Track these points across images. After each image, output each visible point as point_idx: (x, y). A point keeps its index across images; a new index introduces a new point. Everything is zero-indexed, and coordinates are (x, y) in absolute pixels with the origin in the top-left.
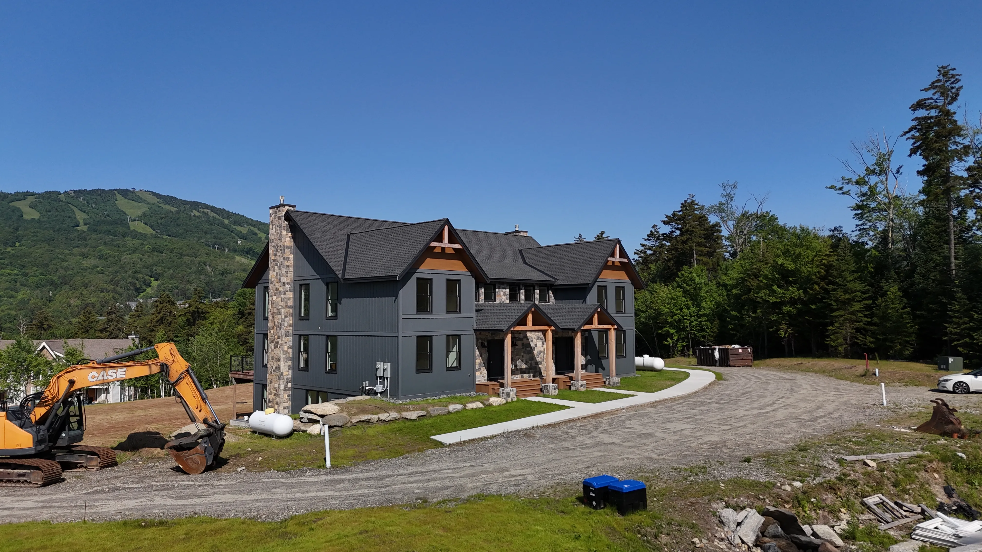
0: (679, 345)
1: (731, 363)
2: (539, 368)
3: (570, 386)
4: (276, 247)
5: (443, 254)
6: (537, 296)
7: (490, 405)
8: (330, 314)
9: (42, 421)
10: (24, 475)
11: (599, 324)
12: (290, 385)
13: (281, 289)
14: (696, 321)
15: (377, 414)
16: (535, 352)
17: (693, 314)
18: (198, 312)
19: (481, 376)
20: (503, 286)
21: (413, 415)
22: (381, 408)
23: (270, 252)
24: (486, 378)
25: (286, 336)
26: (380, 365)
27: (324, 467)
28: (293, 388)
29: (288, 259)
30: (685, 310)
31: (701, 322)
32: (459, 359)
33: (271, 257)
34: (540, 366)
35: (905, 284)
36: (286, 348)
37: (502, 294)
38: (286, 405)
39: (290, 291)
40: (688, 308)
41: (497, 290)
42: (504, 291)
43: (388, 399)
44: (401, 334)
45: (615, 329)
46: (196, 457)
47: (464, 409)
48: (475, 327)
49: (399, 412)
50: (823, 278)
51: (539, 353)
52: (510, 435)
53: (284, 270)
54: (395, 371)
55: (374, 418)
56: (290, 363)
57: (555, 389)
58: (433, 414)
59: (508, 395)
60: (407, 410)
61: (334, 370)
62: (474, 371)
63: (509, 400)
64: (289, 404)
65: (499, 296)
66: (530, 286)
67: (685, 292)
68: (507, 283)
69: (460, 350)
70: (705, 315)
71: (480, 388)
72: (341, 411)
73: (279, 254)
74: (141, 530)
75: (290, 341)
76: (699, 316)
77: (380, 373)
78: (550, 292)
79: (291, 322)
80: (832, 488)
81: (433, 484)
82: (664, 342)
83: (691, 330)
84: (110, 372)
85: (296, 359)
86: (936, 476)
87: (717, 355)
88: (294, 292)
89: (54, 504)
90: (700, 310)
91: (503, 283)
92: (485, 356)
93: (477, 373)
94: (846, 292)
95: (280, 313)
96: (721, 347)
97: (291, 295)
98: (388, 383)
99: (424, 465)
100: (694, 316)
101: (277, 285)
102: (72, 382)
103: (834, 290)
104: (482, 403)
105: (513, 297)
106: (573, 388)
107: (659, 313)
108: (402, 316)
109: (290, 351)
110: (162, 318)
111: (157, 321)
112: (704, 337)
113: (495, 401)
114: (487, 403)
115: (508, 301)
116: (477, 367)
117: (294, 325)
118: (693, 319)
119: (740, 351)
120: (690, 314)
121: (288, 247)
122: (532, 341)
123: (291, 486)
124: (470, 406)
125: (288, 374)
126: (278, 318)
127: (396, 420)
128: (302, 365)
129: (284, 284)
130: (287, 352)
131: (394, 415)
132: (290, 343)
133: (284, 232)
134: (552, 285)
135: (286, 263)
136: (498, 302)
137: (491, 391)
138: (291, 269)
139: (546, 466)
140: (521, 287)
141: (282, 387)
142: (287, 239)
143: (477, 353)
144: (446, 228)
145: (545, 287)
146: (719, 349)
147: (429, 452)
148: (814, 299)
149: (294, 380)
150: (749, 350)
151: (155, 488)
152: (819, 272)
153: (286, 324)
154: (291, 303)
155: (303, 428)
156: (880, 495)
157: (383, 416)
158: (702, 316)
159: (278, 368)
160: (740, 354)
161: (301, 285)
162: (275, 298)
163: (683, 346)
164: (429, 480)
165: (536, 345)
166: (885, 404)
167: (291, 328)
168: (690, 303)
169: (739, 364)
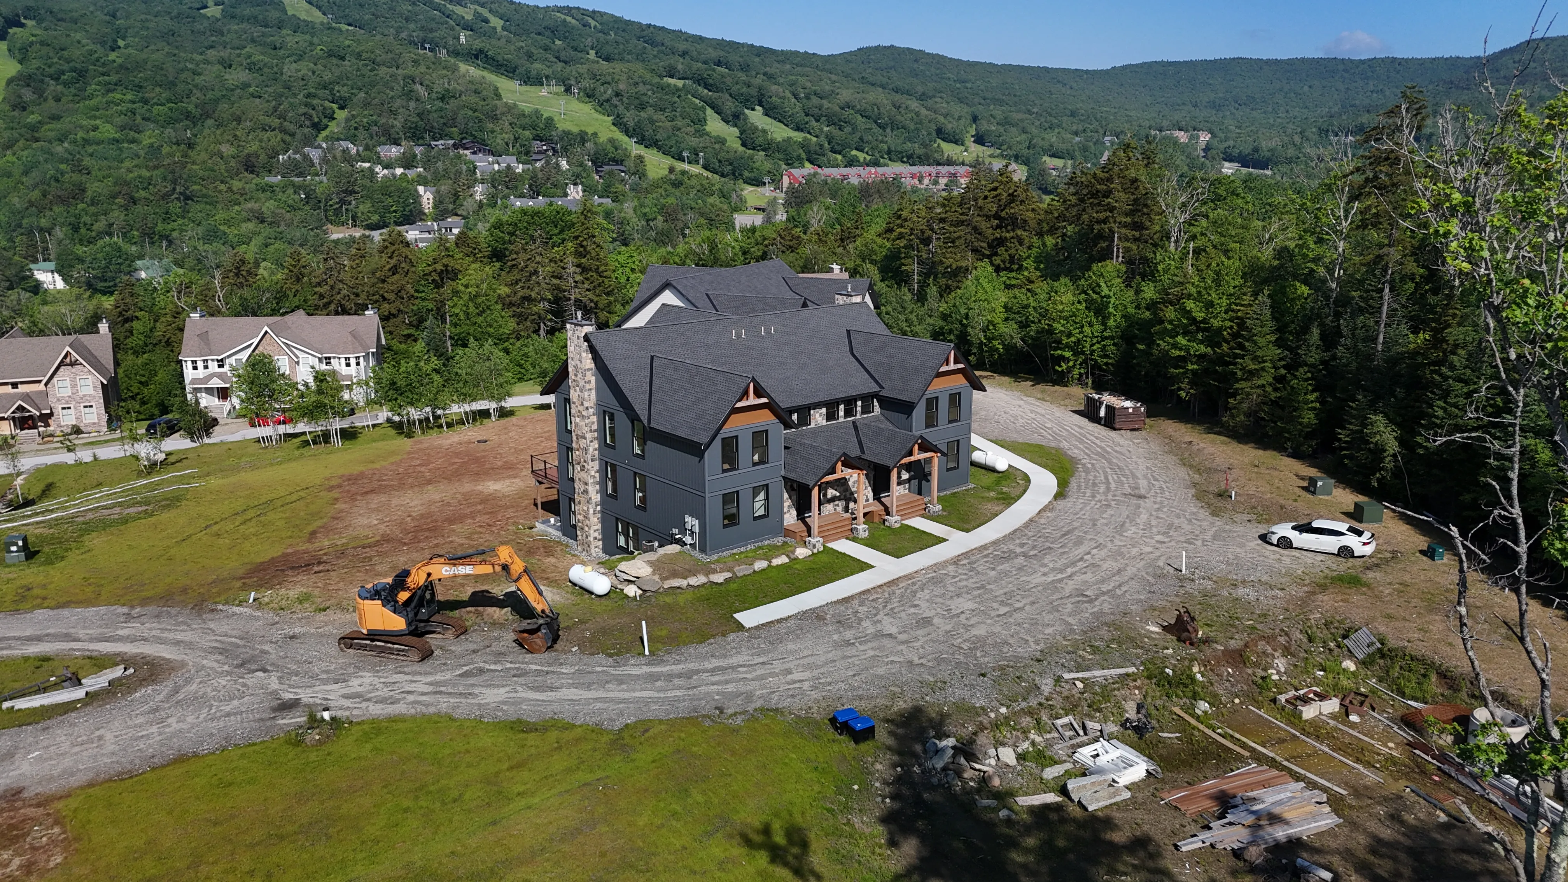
0: (1076, 371)
1: (1117, 426)
2: (854, 497)
3: (884, 520)
4: (576, 367)
5: (749, 408)
6: (859, 409)
7: (796, 559)
8: (637, 451)
9: (407, 603)
10: (403, 651)
11: (919, 454)
12: (599, 508)
13: (584, 413)
14: (1098, 342)
15: (685, 578)
16: (850, 483)
17: (1096, 335)
19: (790, 518)
21: (719, 578)
22: (690, 571)
23: (570, 370)
24: (795, 520)
25: (592, 460)
26: (688, 519)
27: (643, 654)
28: (602, 512)
29: (590, 382)
30: (1087, 329)
31: (1104, 346)
32: (767, 507)
33: (572, 376)
34: (855, 494)
36: (593, 473)
37: (817, 415)
38: (596, 528)
39: (594, 415)
40: (1091, 325)
41: (812, 412)
42: (820, 412)
43: (697, 554)
44: (707, 495)
45: (938, 456)
46: (538, 641)
47: (769, 566)
48: (783, 473)
49: (707, 575)
50: (1235, 336)
52: (804, 615)
53: (586, 394)
54: (702, 526)
55: (683, 583)
56: (598, 487)
57: (865, 529)
58: (739, 575)
59: (814, 546)
60: (714, 571)
61: (643, 508)
62: (782, 514)
63: (815, 551)
64: (599, 526)
65: (815, 418)
66: (850, 403)
67: (1090, 303)
68: (823, 403)
69: (767, 499)
70: (1111, 338)
71: (788, 533)
72: (654, 573)
73: (580, 376)
75: (596, 465)
76: (1104, 338)
77: (688, 526)
78: (875, 402)
79: (597, 446)
81: (731, 688)
82: (1057, 368)
83: (1091, 354)
84: (460, 568)
85: (603, 483)
87: (1103, 410)
88: (597, 414)
90: (1105, 330)
91: (819, 405)
92: (794, 497)
93: (786, 516)
94: (1255, 359)
95: (585, 438)
97: (594, 419)
98: (696, 537)
99: (724, 656)
100: (1097, 337)
101: (581, 408)
102: (429, 575)
103: (1242, 357)
104: (788, 556)
105: (831, 416)
106: (887, 523)
107: (1051, 331)
108: (707, 478)
109: (597, 475)
112: (1106, 364)
113: (801, 552)
114: (792, 556)
115: (824, 423)
116: (785, 510)
117: (600, 449)
118: (1095, 340)
119: (1131, 411)
121: (588, 370)
123: (620, 681)
124: (776, 562)
125: (596, 497)
126: (583, 443)
127: (703, 585)
128: (610, 491)
129: (587, 408)
130: (594, 477)
131: (702, 579)
132: (597, 467)
133: (584, 355)
134: (877, 395)
135: (588, 386)
137: (798, 538)
138: (594, 393)
139: (822, 670)
140: (840, 403)
141: (591, 511)
142: (588, 362)
143: (786, 496)
144: (752, 385)
146: (1107, 403)
147: (731, 637)
148: (1220, 360)
149: (602, 503)
150: (1142, 410)
152: (1231, 328)
153: (591, 449)
154: (595, 427)
155: (619, 586)
156: (1071, 717)
157: (693, 581)
158: (1106, 338)
159: (586, 492)
160: (1131, 414)
161: (604, 412)
162: (578, 420)
163: (1081, 374)
164: (727, 682)
166: (1184, 570)
167: (597, 452)
169: (1127, 427)
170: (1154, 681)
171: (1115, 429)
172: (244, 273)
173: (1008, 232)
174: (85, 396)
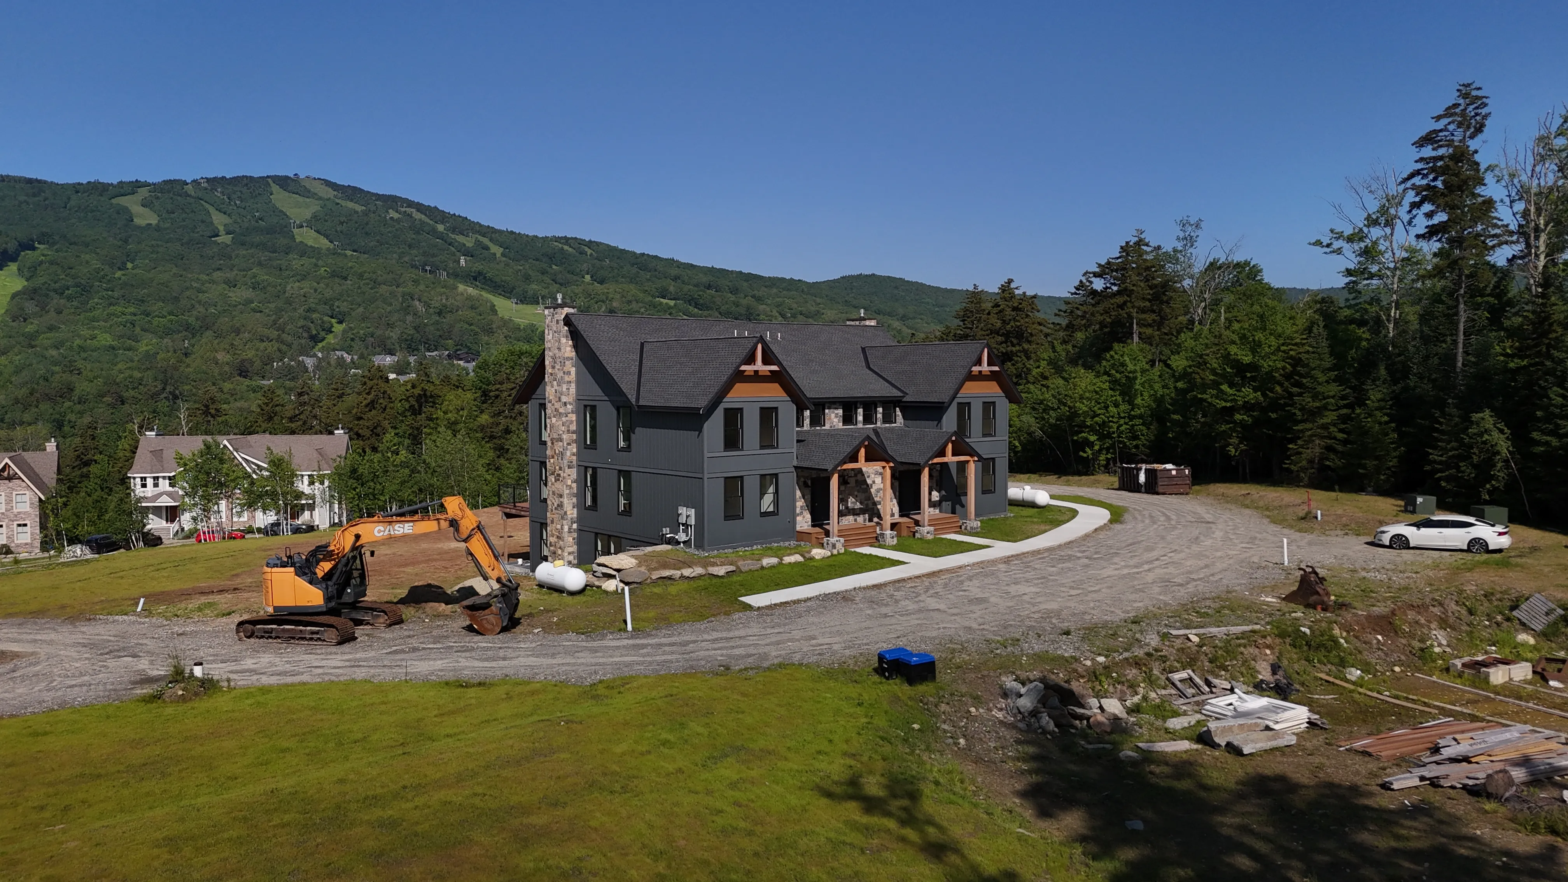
0: (1102, 457)
1: (1160, 490)
2: (878, 510)
3: (914, 533)
4: (554, 358)
5: (757, 378)
6: (880, 416)
7: (812, 559)
8: (622, 444)
9: (328, 576)
10: (317, 633)
11: (953, 455)
12: (575, 526)
13: (561, 410)
14: (1126, 423)
15: (679, 569)
16: (872, 490)
17: (1122, 415)
18: (425, 395)
19: (804, 522)
20: (835, 406)
21: (721, 571)
22: (684, 563)
23: (547, 363)
24: (810, 523)
25: (569, 467)
26: (682, 510)
27: (625, 630)
28: (579, 530)
29: (569, 373)
30: (1112, 409)
31: (1133, 426)
32: (776, 502)
33: (549, 370)
34: (879, 507)
35: (1397, 388)
36: (569, 483)
37: (833, 415)
38: (571, 550)
39: (572, 412)
40: (1116, 405)
41: (827, 411)
42: (836, 411)
43: (692, 550)
44: (706, 476)
45: (974, 461)
46: (491, 618)
47: (780, 563)
48: (795, 463)
49: (705, 566)
50: (1288, 377)
51: (878, 491)
52: (826, 597)
53: (565, 387)
54: (699, 517)
55: (677, 573)
56: (575, 500)
57: (893, 538)
58: (744, 569)
59: (834, 546)
60: (714, 564)
61: (628, 511)
62: (794, 516)
63: (835, 552)
64: (574, 548)
65: (830, 419)
66: (869, 405)
67: (1114, 382)
68: (839, 402)
69: (776, 492)
70: (1141, 417)
71: (802, 536)
72: (639, 565)
73: (557, 367)
74: (462, 690)
75: (573, 473)
76: (1132, 418)
77: (682, 519)
78: (898, 409)
79: (575, 450)
80: (1137, 663)
81: (737, 652)
82: (1081, 453)
83: (1119, 437)
84: (397, 527)
85: (581, 495)
86: (1268, 652)
87: (1142, 478)
88: (576, 412)
89: (361, 663)
90: (1132, 409)
91: (834, 403)
92: (808, 497)
93: (799, 519)
94: (1315, 397)
95: (561, 440)
96: (1149, 466)
97: (573, 417)
98: (691, 531)
99: (729, 630)
100: (1124, 418)
101: (557, 405)
102: (358, 537)
103: (1300, 395)
104: (802, 555)
105: (848, 419)
106: (918, 535)
107: (1074, 414)
108: (707, 454)
109: (574, 485)
110: (372, 402)
111: (366, 406)
112: (1137, 447)
113: (818, 553)
114: (807, 556)
115: (840, 425)
116: (798, 510)
117: (578, 454)
118: (1122, 421)
119: (1174, 472)
120: (1119, 414)
121: (568, 359)
122: (869, 477)
123: (594, 651)
124: (787, 559)
125: (572, 513)
126: (559, 445)
127: (700, 577)
128: (589, 502)
129: (565, 404)
130: (570, 487)
131: (699, 571)
132: (574, 476)
133: (564, 340)
134: (900, 401)
135: (567, 378)
136: (827, 427)
137: (814, 540)
138: (573, 385)
139: (856, 635)
140: (859, 406)
141: (566, 528)
142: (568, 350)
143: (798, 493)
144: (760, 346)
145: (890, 404)
146: (1146, 470)
147: (736, 616)
148: (1274, 405)
149: (580, 520)
150: (1187, 471)
151: (455, 649)
152: (1284, 368)
153: (568, 453)
154: (573, 427)
155: (597, 583)
156: (1190, 671)
157: (687, 572)
158: (1135, 417)
159: (560, 506)
160: (1174, 477)
161: (586, 406)
162: (554, 420)
163: (1108, 460)
164: (733, 647)
165: (874, 482)
166: (1286, 563)
167: (575, 458)
168: (1119, 398)
169: (1171, 491)
170: (1288, 640)
171: (1158, 494)
172: (213, 411)
174: (19, 513)
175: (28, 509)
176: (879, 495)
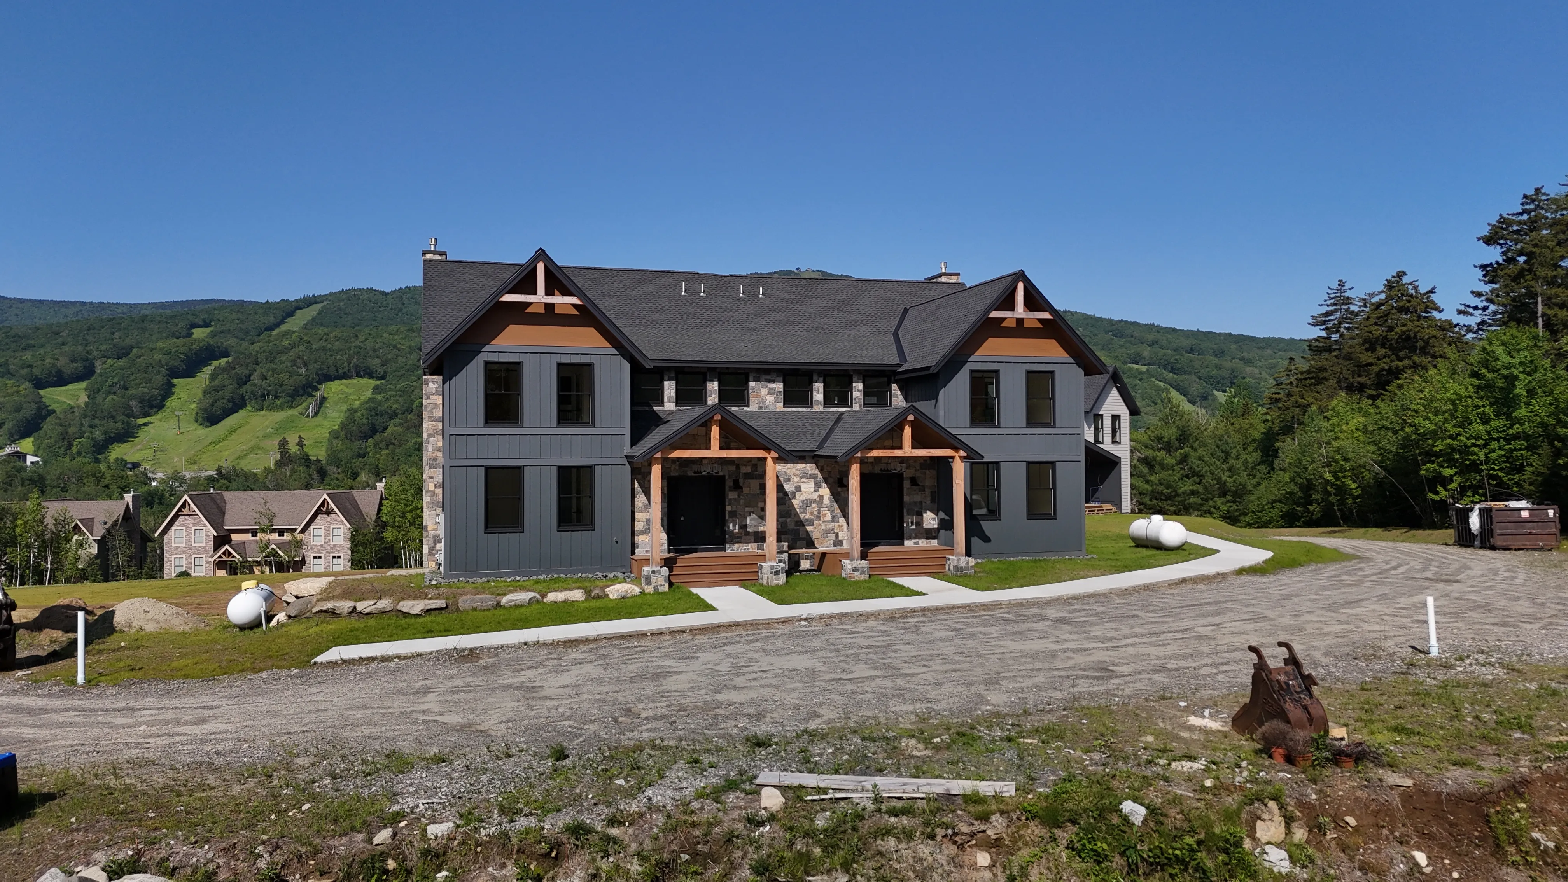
1: (1495, 541)
6: (858, 395)
7: (602, 597)
11: (915, 447)
14: (1500, 448)
15: (361, 601)
16: (795, 502)
17: (1495, 435)
20: (768, 377)
21: (419, 607)
25: (434, 467)
27: (75, 682)
30: (1477, 426)
31: (1511, 451)
34: (809, 528)
36: (433, 487)
37: (764, 391)
40: (1486, 421)
41: (752, 384)
42: (771, 385)
47: (534, 600)
49: (398, 598)
51: (808, 503)
55: (349, 606)
57: (777, 573)
58: (463, 606)
59: (649, 581)
60: (422, 598)
62: (630, 534)
65: (758, 396)
66: (836, 377)
68: (778, 370)
70: (1523, 436)
71: (642, 565)
76: (1509, 439)
78: (894, 386)
79: (440, 444)
82: (1432, 496)
83: (1489, 468)
87: (1474, 522)
90: (1511, 426)
91: (767, 371)
93: (640, 539)
96: (1483, 505)
100: (1498, 440)
104: (588, 592)
105: (794, 398)
106: (843, 573)
107: (1419, 436)
113: (620, 590)
114: (596, 592)
115: (780, 406)
116: (641, 526)
118: (1494, 445)
119: (1525, 514)
120: (1488, 433)
124: (554, 596)
131: (386, 604)
134: (895, 373)
136: (753, 407)
137: (639, 571)
140: (815, 378)
143: (642, 500)
144: (541, 267)
145: (875, 377)
146: (1480, 509)
150: (1551, 513)
158: (1514, 437)
160: (1525, 521)
165: (799, 489)
167: (440, 454)
168: (1489, 410)
169: (1518, 544)
171: (1493, 548)
173: (1401, 360)
174: (335, 545)
175: (342, 542)
176: (809, 509)
